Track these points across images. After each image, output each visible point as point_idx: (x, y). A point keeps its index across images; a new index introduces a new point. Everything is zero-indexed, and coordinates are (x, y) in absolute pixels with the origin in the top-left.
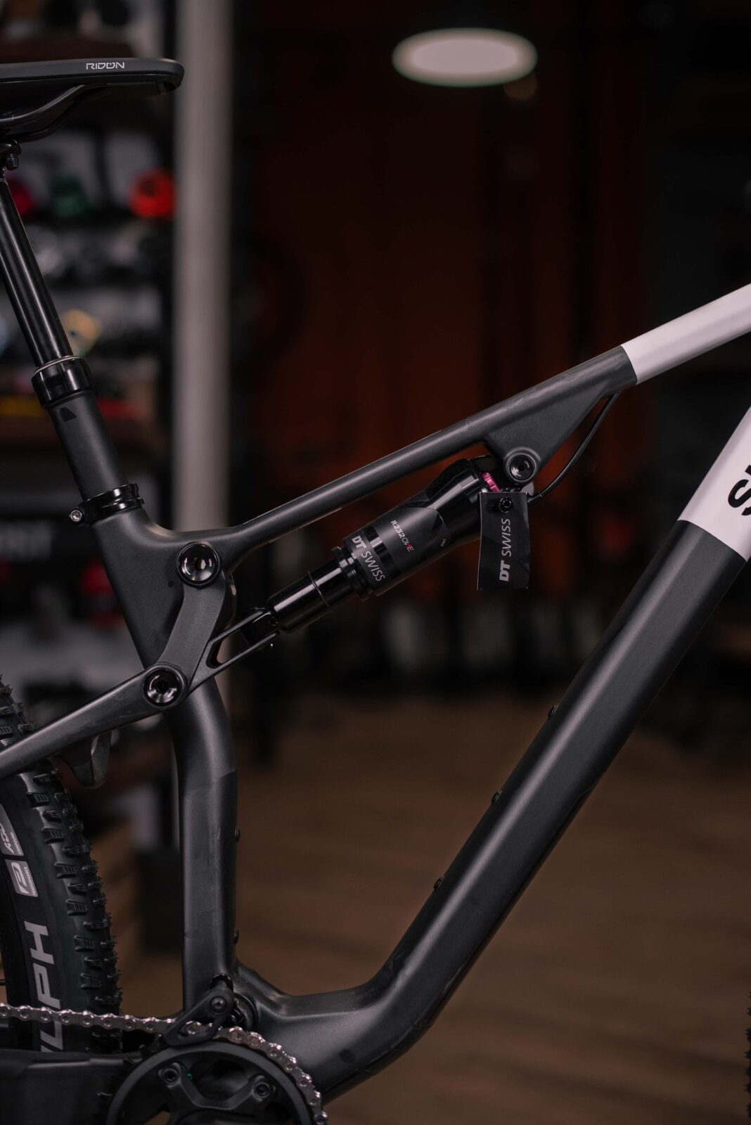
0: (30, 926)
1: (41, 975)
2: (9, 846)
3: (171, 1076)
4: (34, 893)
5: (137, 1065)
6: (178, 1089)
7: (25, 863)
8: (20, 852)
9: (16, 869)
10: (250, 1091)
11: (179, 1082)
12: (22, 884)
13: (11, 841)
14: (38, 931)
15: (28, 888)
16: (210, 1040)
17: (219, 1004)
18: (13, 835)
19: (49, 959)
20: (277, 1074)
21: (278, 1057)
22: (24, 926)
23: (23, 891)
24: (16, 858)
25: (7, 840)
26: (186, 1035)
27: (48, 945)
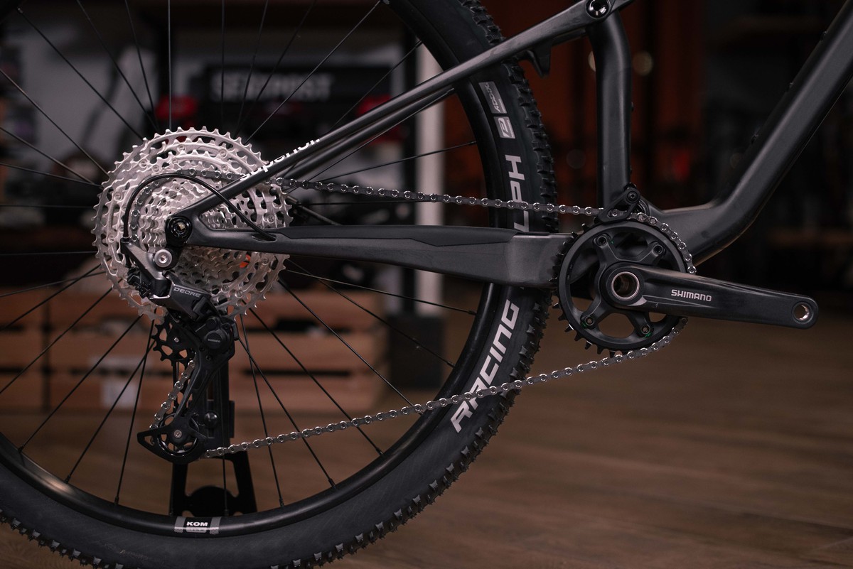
0: (508, 158)
1: (515, 188)
2: (497, 108)
3: (602, 241)
4: (513, 137)
5: (581, 236)
6: (607, 249)
7: (508, 118)
8: (504, 111)
9: (501, 122)
10: (650, 250)
11: (607, 244)
12: (505, 131)
13: (499, 105)
14: (514, 160)
15: (509, 134)
16: (625, 220)
17: (633, 196)
18: (500, 101)
19: (521, 177)
20: (666, 242)
21: (667, 230)
22: (505, 158)
23: (505, 135)
24: (502, 115)
25: (496, 104)
26: (611, 216)
27: (521, 168)
